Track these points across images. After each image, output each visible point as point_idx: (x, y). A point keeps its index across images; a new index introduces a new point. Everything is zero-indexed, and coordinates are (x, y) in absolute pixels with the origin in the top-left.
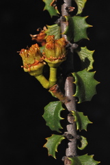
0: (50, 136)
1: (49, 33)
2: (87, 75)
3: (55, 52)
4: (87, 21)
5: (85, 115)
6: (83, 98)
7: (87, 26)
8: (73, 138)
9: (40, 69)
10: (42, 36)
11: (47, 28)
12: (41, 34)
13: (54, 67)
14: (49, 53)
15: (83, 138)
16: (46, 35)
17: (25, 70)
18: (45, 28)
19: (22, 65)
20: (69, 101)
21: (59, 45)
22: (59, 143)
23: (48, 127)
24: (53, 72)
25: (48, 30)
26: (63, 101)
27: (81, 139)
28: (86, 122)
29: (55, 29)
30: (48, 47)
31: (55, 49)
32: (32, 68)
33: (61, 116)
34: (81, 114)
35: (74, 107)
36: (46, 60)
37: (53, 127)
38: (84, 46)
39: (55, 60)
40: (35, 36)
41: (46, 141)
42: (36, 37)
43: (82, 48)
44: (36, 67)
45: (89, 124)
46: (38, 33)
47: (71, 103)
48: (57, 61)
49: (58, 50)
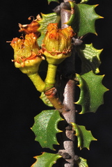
0: (40, 154)
1: (43, 23)
2: (93, 79)
3: (59, 44)
4: (97, 11)
5: (87, 129)
6: (87, 107)
7: (96, 16)
8: (70, 158)
9: (36, 64)
10: (34, 26)
11: (41, 17)
12: (33, 24)
13: (54, 64)
14: (51, 45)
15: (83, 160)
16: (39, 26)
17: (17, 65)
18: (38, 17)
19: (13, 59)
20: (68, 110)
21: (65, 36)
22: (55, 162)
23: (38, 143)
24: (51, 71)
25: (43, 20)
26: (61, 110)
27: (80, 161)
28: (89, 138)
29: (52, 18)
30: (51, 37)
31: (59, 40)
32: (27, 62)
33: (59, 128)
34: (83, 128)
35: (73, 119)
36: (45, 53)
37: (45, 142)
38: (89, 43)
39: (58, 54)
40: (24, 26)
41: (35, 160)
42: (26, 28)
43: (87, 45)
44: (32, 62)
45: (92, 142)
46: (29, 22)
47: (70, 113)
48: (60, 56)
49: (63, 42)
